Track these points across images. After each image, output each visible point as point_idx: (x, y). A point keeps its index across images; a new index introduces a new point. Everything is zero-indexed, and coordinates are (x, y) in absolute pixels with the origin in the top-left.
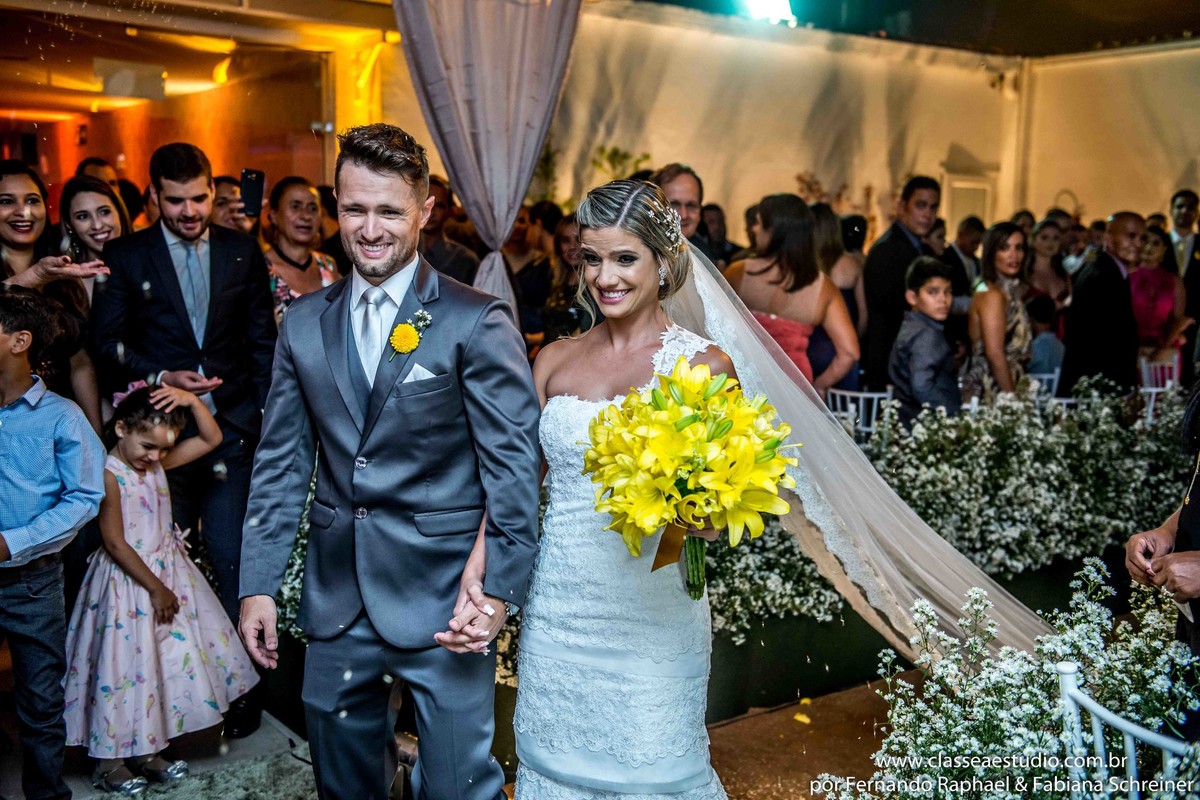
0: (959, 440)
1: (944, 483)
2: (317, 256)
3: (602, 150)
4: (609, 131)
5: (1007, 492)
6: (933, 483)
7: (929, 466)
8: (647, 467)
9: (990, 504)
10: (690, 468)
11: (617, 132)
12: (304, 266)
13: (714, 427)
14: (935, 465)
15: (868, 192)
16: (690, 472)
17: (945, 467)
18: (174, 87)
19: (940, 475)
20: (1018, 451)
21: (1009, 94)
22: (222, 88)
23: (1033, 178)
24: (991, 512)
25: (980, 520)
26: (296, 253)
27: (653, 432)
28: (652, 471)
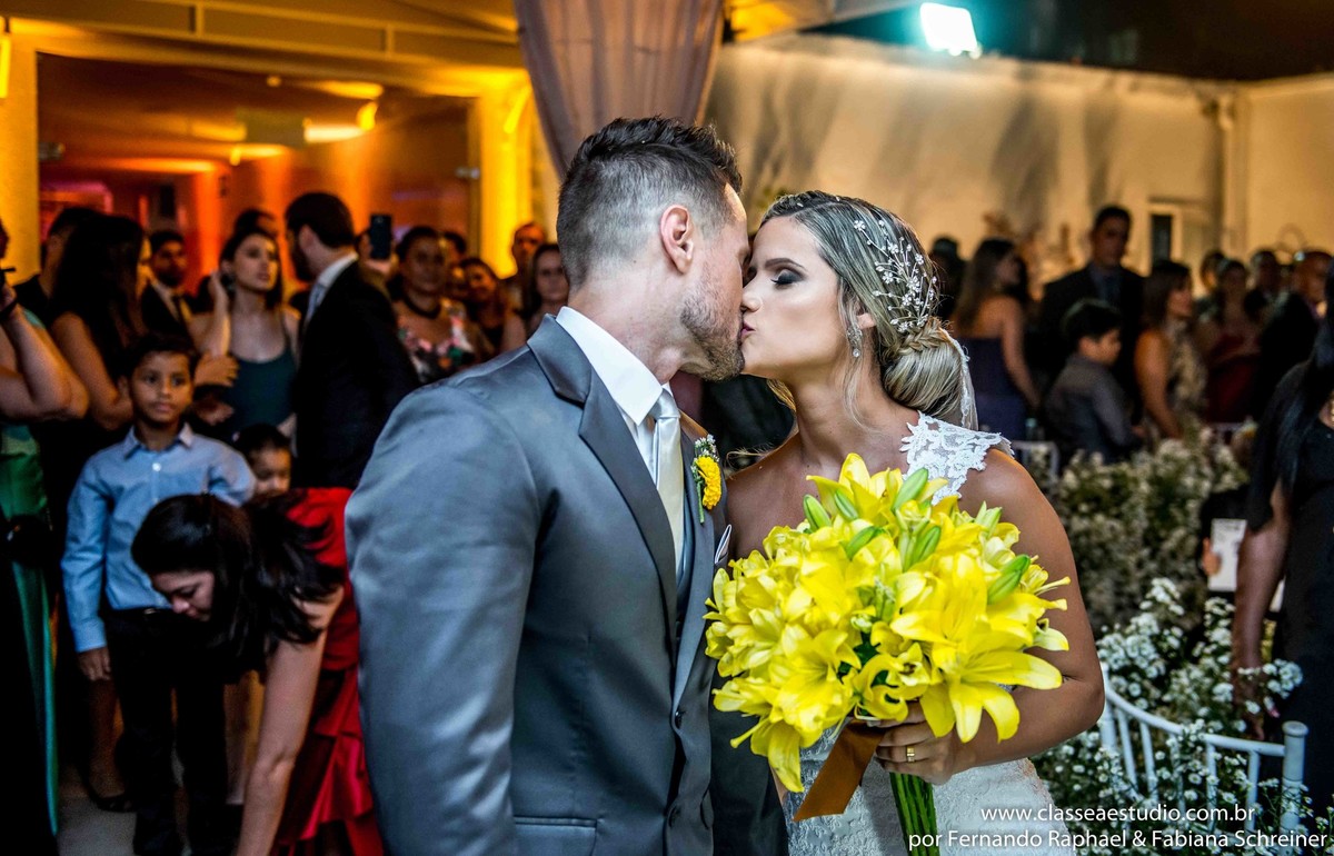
0: (1115, 490)
1: (1099, 533)
2: (446, 304)
3: (767, 191)
4: (776, 170)
5: (1169, 545)
6: (1087, 533)
7: (1083, 515)
8: (798, 615)
9: (1153, 556)
10: (872, 611)
11: (786, 171)
12: (433, 314)
13: (912, 546)
14: (1090, 515)
15: (1065, 232)
16: (874, 620)
17: (1100, 518)
18: (316, 133)
19: (1094, 525)
20: (1182, 505)
21: (1225, 123)
22: (368, 134)
23: (1254, 213)
24: (1152, 566)
25: (1140, 574)
26: (425, 304)
27: (807, 566)
28: (806, 620)
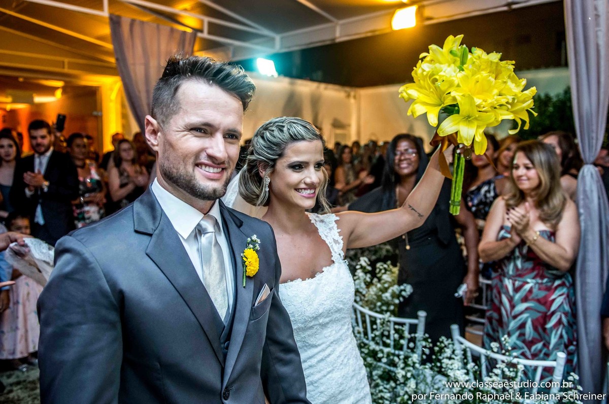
2: (89, 162)
12: (83, 166)
18: (38, 99)
21: (352, 101)
22: (59, 100)
23: (362, 130)
